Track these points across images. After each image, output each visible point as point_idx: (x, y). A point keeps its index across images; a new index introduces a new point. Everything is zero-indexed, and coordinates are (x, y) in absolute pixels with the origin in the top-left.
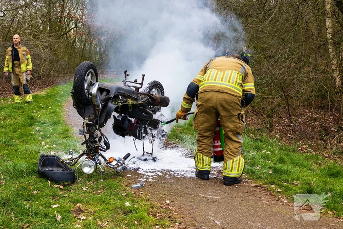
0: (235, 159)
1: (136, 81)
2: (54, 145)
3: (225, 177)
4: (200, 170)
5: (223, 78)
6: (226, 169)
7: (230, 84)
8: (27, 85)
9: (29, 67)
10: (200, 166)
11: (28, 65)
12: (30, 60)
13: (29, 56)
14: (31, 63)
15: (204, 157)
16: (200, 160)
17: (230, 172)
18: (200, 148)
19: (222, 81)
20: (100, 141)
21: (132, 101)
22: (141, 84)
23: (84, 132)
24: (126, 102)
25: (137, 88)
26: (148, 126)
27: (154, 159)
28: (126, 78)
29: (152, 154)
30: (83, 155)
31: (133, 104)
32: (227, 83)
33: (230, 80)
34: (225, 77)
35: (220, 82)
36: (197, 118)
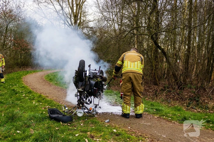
0: (140, 105)
1: (96, 70)
2: (41, 103)
3: (136, 115)
4: (124, 113)
5: (134, 66)
6: (137, 111)
7: (138, 69)
8: (2, 73)
9: (3, 64)
10: (125, 111)
11: (3, 63)
12: (4, 61)
13: (3, 59)
14: (4, 62)
15: (127, 106)
16: (125, 108)
17: (138, 112)
18: (125, 102)
19: (134, 67)
20: (86, 99)
21: (99, 79)
22: (99, 71)
23: (78, 96)
24: (97, 80)
25: (97, 73)
26: (101, 91)
27: (100, 107)
28: (90, 68)
29: (98, 105)
30: (75, 107)
31: (100, 81)
32: (137, 68)
33: (137, 67)
34: (135, 66)
35: (133, 68)
36: (122, 86)
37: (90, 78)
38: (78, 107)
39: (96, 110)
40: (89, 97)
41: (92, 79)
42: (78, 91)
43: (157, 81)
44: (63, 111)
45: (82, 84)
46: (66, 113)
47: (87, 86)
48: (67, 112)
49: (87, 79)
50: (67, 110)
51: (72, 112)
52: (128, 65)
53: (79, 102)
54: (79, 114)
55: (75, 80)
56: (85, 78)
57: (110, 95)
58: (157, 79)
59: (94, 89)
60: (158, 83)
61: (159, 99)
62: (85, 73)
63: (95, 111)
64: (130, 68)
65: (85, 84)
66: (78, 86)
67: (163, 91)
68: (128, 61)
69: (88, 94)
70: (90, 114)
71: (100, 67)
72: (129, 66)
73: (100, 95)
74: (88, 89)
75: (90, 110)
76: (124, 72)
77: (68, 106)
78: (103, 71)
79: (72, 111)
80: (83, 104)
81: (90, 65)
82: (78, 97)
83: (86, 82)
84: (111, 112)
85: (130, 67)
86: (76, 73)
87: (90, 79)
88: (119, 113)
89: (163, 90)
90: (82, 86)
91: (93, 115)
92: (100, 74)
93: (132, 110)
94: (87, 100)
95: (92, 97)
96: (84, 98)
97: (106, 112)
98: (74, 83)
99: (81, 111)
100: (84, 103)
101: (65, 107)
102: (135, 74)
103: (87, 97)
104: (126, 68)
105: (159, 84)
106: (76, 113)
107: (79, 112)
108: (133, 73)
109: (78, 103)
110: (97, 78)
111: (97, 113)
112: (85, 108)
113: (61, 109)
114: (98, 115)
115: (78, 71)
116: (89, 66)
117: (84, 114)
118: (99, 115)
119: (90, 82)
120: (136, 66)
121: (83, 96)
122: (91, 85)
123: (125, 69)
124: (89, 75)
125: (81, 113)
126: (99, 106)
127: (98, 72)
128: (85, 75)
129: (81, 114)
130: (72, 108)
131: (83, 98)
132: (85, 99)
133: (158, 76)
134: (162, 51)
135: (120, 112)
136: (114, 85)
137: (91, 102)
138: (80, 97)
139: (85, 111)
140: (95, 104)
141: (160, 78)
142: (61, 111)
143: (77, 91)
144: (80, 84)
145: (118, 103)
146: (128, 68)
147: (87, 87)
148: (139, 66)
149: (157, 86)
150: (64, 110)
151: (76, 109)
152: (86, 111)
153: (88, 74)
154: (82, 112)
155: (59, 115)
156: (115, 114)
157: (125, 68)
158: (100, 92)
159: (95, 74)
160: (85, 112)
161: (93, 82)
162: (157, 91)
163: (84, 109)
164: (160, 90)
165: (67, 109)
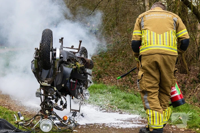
4: (154, 129)
5: (163, 41)
7: (171, 46)
16: (156, 118)
19: (157, 44)
20: (56, 101)
21: (79, 64)
22: (79, 49)
23: (41, 94)
24: (75, 65)
25: (75, 53)
26: (84, 86)
27: (82, 115)
28: (62, 44)
29: (79, 111)
30: (37, 115)
31: (80, 68)
32: (168, 46)
33: (169, 42)
34: (165, 40)
35: (162, 45)
36: (143, 78)
37: (62, 62)
38: (41, 115)
39: (75, 120)
40: (62, 97)
41: (66, 63)
42: (41, 86)
43: (185, 66)
44: (15, 123)
45: (49, 73)
46: (20, 127)
47: (57, 78)
48: (22, 125)
49: (57, 65)
50: (22, 121)
51: (33, 125)
52: (152, 40)
53: (43, 106)
54: (44, 127)
55: (35, 66)
56: (54, 62)
57: (101, 93)
58: (185, 62)
59: (71, 83)
60: (187, 69)
61: (189, 97)
62: (52, 54)
63: (73, 122)
64: (156, 45)
65: (54, 73)
66: (42, 78)
67: (197, 83)
68: (152, 32)
69: (60, 91)
70: (63, 128)
71: (81, 42)
72: (154, 41)
73: (82, 92)
74: (59, 83)
75: (65, 121)
76: (145, 52)
77: (25, 115)
78: (86, 49)
79: (31, 123)
80: (50, 110)
81: (62, 38)
82: (42, 96)
83: (55, 69)
84: (103, 123)
85: (156, 43)
86: (37, 54)
87: (62, 65)
88: (117, 125)
89: (196, 81)
90: (47, 77)
91: (69, 128)
92: (81, 54)
93: (141, 119)
94: (59, 103)
95: (68, 97)
96: (53, 99)
97: (93, 122)
98: (33, 72)
99: (47, 123)
100: (52, 108)
101: (19, 116)
102: (165, 56)
103: (58, 96)
104: (149, 45)
105: (189, 70)
106: (39, 125)
107: (45, 125)
108: (163, 56)
109: (42, 108)
110: (75, 62)
111: (77, 125)
112: (55, 116)
113: (12, 120)
114: (78, 129)
115: (40, 49)
116: (61, 40)
117: (53, 127)
118: (80, 129)
119: (62, 69)
120: (166, 42)
121: (50, 96)
122: (64, 75)
123: (147, 48)
124: (61, 58)
125: (48, 125)
126: (81, 112)
127: (77, 51)
128: (52, 56)
129: (48, 128)
130: (31, 118)
131: (50, 99)
132: (53, 101)
133: (187, 56)
134: (193, 11)
135: (118, 123)
136: (107, 74)
137: (65, 107)
138: (46, 97)
139: (55, 122)
140: (73, 110)
141: (191, 60)
142: (12, 123)
143: (39, 87)
144: (45, 73)
145: (115, 106)
146: (152, 45)
147: (57, 80)
148: (172, 40)
149: (186, 74)
150: (17, 120)
151: (39, 118)
152: (57, 121)
153: (58, 56)
154: (50, 124)
155: (9, 131)
156: (109, 127)
157: (147, 46)
158: (81, 88)
159: (72, 55)
160: (54, 125)
161: (68, 70)
162: (185, 83)
163: (54, 118)
164: (191, 81)
165: (22, 118)
